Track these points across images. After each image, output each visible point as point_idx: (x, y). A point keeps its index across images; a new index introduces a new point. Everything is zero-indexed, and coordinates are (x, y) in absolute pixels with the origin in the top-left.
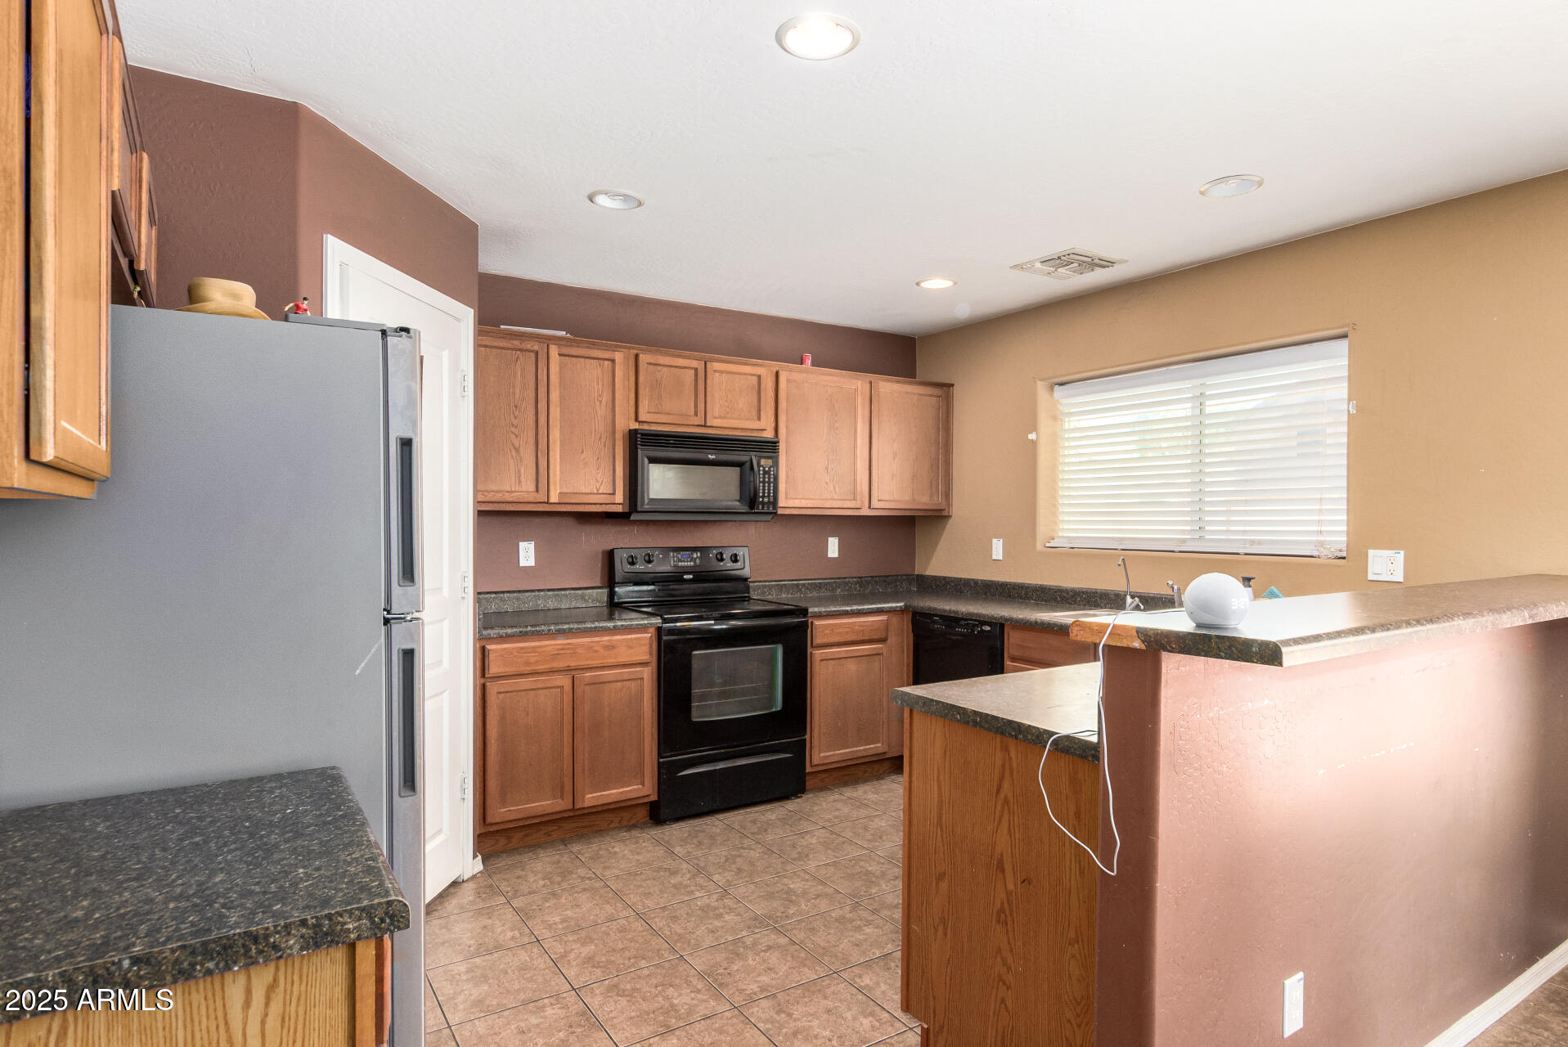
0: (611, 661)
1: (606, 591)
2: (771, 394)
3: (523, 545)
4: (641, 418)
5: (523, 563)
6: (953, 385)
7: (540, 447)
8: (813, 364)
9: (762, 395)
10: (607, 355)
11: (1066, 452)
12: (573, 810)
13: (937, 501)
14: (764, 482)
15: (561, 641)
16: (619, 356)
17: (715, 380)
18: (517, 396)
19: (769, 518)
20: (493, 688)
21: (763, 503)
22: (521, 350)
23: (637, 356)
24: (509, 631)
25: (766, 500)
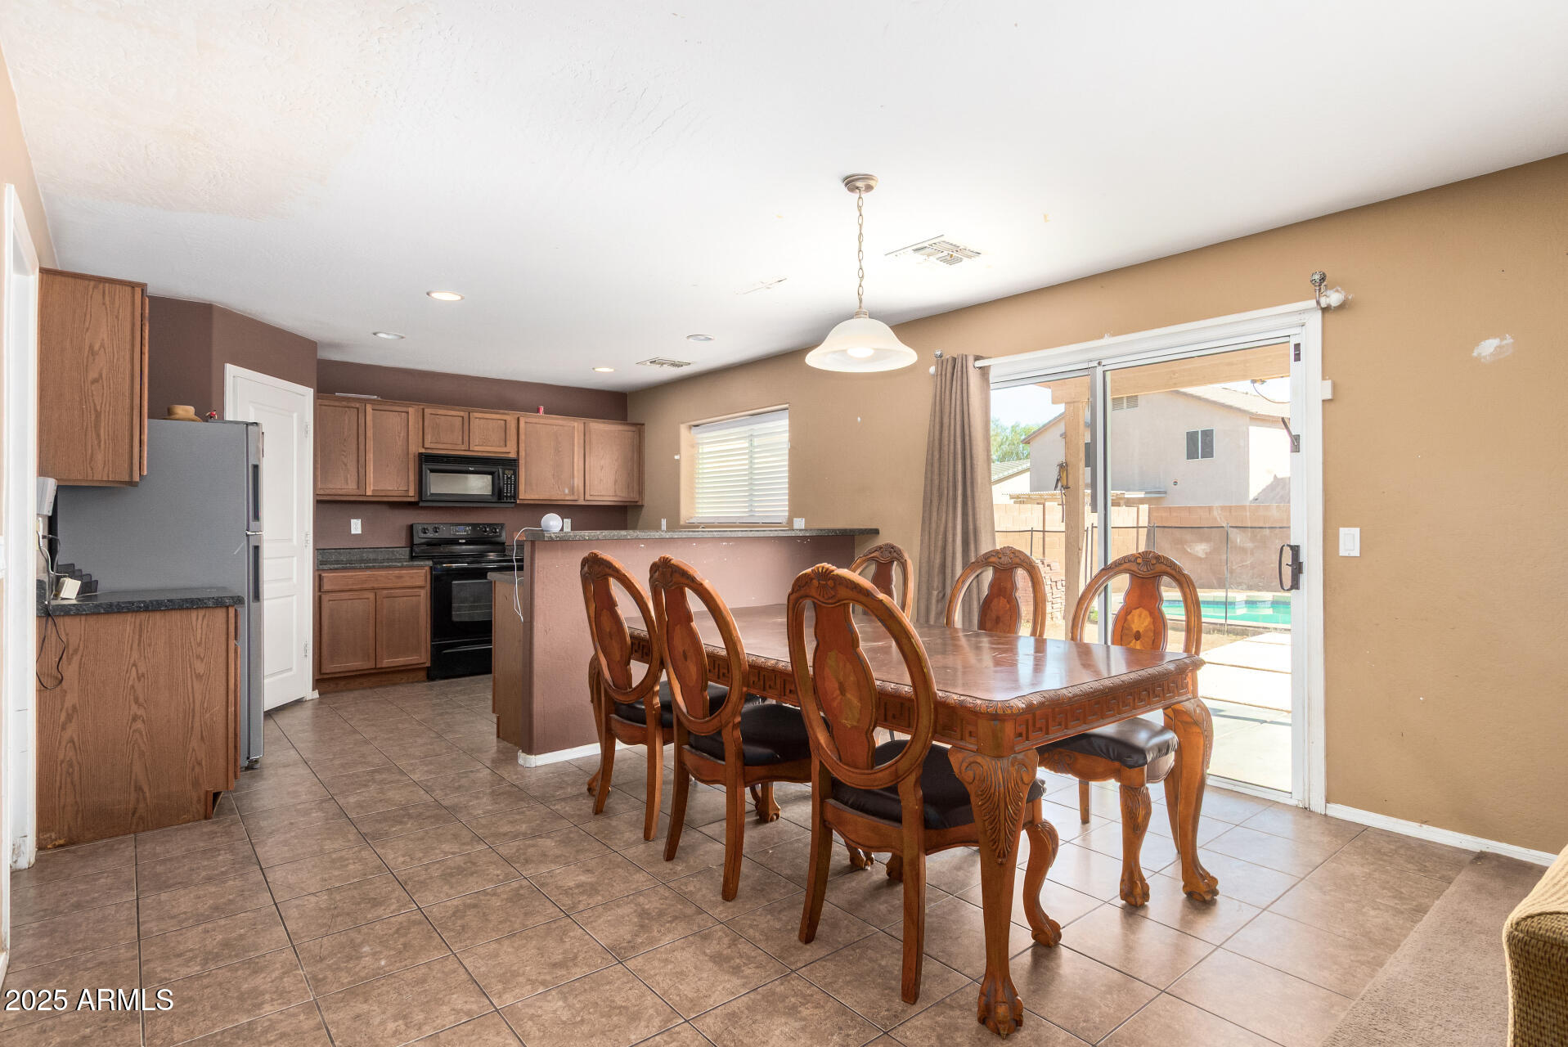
0: (399, 585)
1: (408, 549)
2: (515, 431)
3: (353, 521)
4: (427, 445)
5: (353, 532)
6: (643, 424)
7: (360, 462)
8: (545, 413)
9: (508, 432)
10: (404, 409)
11: (700, 467)
12: (375, 668)
13: (634, 496)
14: (507, 484)
15: (368, 573)
16: (411, 410)
17: (475, 423)
18: (346, 433)
19: (513, 505)
20: (325, 598)
21: (507, 496)
22: (348, 407)
23: (423, 409)
24: (336, 566)
25: (509, 495)
